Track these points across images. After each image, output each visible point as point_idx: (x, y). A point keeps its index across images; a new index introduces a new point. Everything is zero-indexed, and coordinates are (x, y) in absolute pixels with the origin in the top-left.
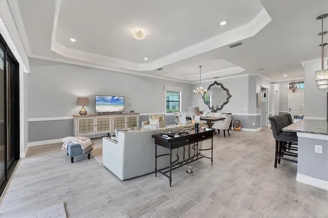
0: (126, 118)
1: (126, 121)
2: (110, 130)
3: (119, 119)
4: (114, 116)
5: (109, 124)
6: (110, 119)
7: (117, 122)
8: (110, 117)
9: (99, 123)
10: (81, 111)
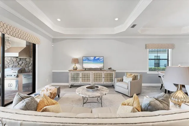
0: (103, 73)
1: (103, 76)
2: (91, 82)
3: (98, 74)
4: (94, 72)
5: (90, 77)
6: (91, 74)
7: (96, 76)
8: (91, 73)
9: (83, 76)
10: (74, 67)
